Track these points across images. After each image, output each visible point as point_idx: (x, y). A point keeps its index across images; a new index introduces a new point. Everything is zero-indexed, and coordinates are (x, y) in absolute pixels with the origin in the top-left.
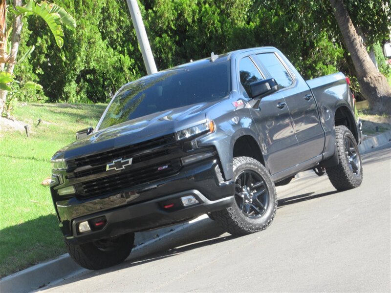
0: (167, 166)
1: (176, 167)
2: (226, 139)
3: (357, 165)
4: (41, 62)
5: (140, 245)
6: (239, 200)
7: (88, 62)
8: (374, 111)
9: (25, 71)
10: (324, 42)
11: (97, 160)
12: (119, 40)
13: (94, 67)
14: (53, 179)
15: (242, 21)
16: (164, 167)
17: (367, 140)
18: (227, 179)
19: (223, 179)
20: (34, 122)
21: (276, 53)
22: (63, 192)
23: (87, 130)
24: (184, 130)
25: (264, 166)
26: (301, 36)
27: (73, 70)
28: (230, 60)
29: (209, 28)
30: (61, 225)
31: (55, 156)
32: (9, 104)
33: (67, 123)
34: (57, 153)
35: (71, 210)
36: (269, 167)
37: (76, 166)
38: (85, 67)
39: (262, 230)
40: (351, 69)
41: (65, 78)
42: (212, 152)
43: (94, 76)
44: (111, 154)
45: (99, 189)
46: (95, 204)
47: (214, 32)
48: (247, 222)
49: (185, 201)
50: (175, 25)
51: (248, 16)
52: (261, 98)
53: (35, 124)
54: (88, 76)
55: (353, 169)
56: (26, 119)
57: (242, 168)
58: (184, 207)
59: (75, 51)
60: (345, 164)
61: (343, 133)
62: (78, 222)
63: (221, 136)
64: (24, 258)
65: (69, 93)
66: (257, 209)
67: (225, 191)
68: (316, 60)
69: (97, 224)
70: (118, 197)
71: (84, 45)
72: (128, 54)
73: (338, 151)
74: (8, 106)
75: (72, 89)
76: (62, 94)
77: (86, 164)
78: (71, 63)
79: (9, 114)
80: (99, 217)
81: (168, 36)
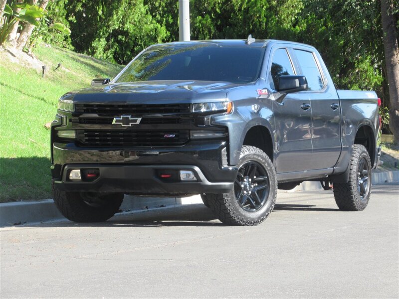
0: (174, 136)
1: (183, 139)
2: (240, 124)
3: (366, 188)
4: (77, 10)
5: (127, 211)
6: (238, 189)
7: (123, 23)
8: (397, 147)
9: (58, 14)
10: (366, 65)
11: (106, 111)
12: (161, 9)
13: (128, 29)
14: (56, 118)
15: (289, 23)
16: (171, 136)
17: (382, 173)
18: (231, 164)
19: (227, 163)
20: (54, 65)
21: (314, 53)
22: (63, 134)
23: (104, 80)
24: (201, 103)
25: (272, 162)
26: (344, 53)
27: (106, 27)
28: (266, 47)
29: (253, 21)
30: (53, 167)
31: (64, 96)
32: (33, 40)
33: (86, 75)
34: (67, 93)
35: (66, 155)
36: (277, 165)
37: (83, 111)
38: (119, 27)
39: (253, 225)
40: (385, 99)
41: (97, 33)
42: (223, 133)
43: (126, 38)
44: (121, 109)
45: (100, 140)
46: (93, 155)
47: (258, 26)
48: (240, 212)
49: (183, 175)
50: (220, 8)
51: (296, 19)
52: (287, 93)
53: (53, 67)
54: (120, 37)
55: (361, 191)
56: (46, 60)
57: (249, 158)
58: (180, 181)
59: (113, 8)
60: (354, 184)
61: (360, 152)
62: (70, 168)
63: (236, 119)
64: (7, 192)
65: (97, 49)
66: (254, 203)
67: (225, 176)
68: (352, 81)
69: (89, 175)
70: (117, 154)
71: (123, 5)
72: (165, 25)
73: (351, 170)
74: (31, 42)
75: (100, 46)
76: (89, 48)
77: (93, 112)
78: (106, 19)
79: (30, 50)
80: (93, 169)
81: (211, 17)
